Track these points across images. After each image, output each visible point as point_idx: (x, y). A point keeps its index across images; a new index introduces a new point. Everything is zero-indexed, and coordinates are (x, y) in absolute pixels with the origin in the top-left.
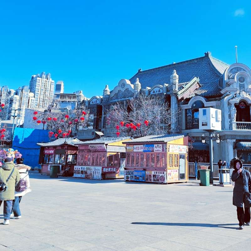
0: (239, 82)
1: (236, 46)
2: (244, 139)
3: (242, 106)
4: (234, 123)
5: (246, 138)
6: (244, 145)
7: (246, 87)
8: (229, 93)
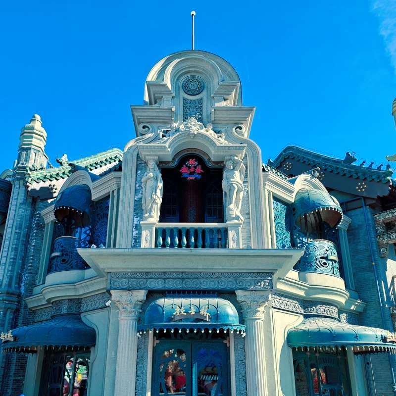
0: (183, 95)
1: (194, 13)
2: (179, 287)
3: (192, 173)
4: (150, 226)
5: (190, 285)
6: (167, 309)
7: (206, 109)
8: (144, 127)
